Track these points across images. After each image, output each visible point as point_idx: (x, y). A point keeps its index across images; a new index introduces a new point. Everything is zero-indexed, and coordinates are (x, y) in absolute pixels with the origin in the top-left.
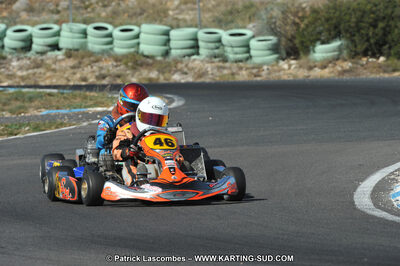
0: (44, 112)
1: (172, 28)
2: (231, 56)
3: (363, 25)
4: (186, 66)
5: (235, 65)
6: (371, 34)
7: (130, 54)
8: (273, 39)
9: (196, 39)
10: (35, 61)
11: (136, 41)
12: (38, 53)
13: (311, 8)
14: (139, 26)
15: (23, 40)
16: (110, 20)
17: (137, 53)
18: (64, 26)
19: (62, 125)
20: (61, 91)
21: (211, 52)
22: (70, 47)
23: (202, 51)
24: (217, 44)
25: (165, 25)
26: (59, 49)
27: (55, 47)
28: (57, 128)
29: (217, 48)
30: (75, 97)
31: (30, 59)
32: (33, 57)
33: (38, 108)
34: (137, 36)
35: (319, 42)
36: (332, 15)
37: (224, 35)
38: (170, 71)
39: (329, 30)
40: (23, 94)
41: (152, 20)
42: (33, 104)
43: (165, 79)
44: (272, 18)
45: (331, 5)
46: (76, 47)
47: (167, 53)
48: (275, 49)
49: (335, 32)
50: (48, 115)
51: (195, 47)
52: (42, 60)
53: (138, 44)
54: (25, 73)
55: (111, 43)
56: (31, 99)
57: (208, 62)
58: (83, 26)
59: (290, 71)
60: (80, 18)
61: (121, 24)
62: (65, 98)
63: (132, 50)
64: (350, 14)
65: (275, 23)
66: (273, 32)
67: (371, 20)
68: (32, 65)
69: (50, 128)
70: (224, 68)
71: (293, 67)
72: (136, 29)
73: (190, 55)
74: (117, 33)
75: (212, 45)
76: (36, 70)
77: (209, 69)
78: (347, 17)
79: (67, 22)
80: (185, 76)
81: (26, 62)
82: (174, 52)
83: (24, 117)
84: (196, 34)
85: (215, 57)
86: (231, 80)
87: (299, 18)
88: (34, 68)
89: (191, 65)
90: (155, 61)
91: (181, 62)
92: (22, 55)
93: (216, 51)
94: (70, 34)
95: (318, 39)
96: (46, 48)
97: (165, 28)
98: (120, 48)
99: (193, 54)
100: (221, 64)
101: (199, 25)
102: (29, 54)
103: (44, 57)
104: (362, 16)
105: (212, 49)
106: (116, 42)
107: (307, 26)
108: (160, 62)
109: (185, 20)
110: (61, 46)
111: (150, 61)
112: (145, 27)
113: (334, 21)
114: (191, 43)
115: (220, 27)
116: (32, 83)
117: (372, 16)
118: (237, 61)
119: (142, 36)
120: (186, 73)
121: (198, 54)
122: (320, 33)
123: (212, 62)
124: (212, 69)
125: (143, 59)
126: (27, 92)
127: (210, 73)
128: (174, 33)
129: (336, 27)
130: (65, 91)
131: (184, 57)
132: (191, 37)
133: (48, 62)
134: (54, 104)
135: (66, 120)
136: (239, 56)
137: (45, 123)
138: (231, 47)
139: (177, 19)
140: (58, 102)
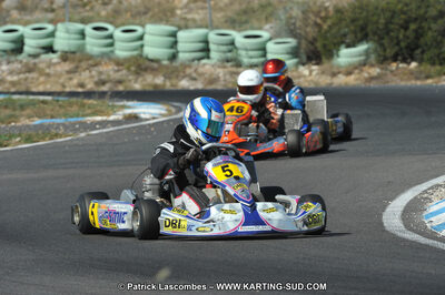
0: (37, 121)
1: (180, 28)
2: (246, 61)
3: (392, 26)
4: (196, 71)
6: (401, 36)
7: (132, 57)
8: (292, 42)
9: (206, 42)
10: (27, 65)
11: (139, 43)
12: (30, 56)
13: (335, 7)
14: (143, 26)
15: (13, 41)
16: (111, 19)
17: (141, 56)
18: (60, 26)
19: (57, 135)
20: (56, 98)
21: (223, 55)
22: (66, 49)
23: (213, 54)
24: (230, 47)
25: (172, 25)
26: (54, 52)
27: (49, 49)
28: (51, 139)
29: (230, 51)
30: (71, 105)
31: (21, 62)
32: (25, 61)
33: (29, 117)
34: (141, 38)
35: (343, 46)
36: (358, 15)
37: (238, 37)
38: (177, 77)
39: (355, 32)
40: (13, 102)
41: (157, 20)
42: (24, 113)
43: (172, 85)
44: (291, 18)
45: (357, 4)
46: (73, 49)
47: (174, 57)
48: (294, 53)
49: (361, 35)
50: (41, 125)
51: (206, 50)
52: (35, 64)
53: (142, 46)
54: (15, 78)
55: (112, 45)
56: (22, 107)
57: (219, 67)
58: (80, 26)
59: (310, 78)
60: (77, 17)
61: (123, 24)
62: (60, 106)
63: (135, 53)
64: (379, 15)
65: (294, 24)
66: (292, 33)
67: (401, 22)
68: (23, 70)
69: (43, 139)
70: (237, 73)
71: (314, 73)
72: (140, 30)
73: (200, 59)
74: (118, 34)
75: (224, 48)
76: (27, 75)
77: (221, 75)
78: (375, 18)
79: (62, 21)
80: (194, 82)
81: (17, 66)
82: (182, 56)
83: (15, 127)
84: (206, 36)
85: (228, 61)
87: (321, 18)
88: (25, 72)
89: (201, 70)
90: (161, 66)
91: (190, 67)
92: (13, 58)
93: (229, 55)
94: (67, 35)
95: (343, 42)
96: (42, 51)
97: (173, 29)
98: (122, 51)
99: (202, 58)
100: (234, 69)
101: (211, 26)
102: (20, 57)
103: (36, 60)
104: (392, 17)
105: (225, 52)
106: (118, 44)
107: (330, 27)
108: (166, 67)
109: (194, 20)
110: (56, 47)
111: (155, 65)
112: (150, 28)
113: (361, 22)
114: (201, 45)
115: (234, 28)
116: (23, 88)
117: (403, 16)
118: (252, 66)
119: (146, 37)
120: (195, 79)
121: (208, 57)
122: (345, 35)
123: (225, 67)
124: (225, 75)
125: (147, 63)
126: (19, 100)
127: (222, 79)
128: (182, 35)
129: (363, 28)
130: (61, 98)
131: (193, 60)
132: (201, 39)
133: (42, 66)
134: (48, 112)
135: (62, 130)
136: (255, 61)
137: (38, 134)
138: (246, 50)
139: (185, 19)
140: (52, 110)
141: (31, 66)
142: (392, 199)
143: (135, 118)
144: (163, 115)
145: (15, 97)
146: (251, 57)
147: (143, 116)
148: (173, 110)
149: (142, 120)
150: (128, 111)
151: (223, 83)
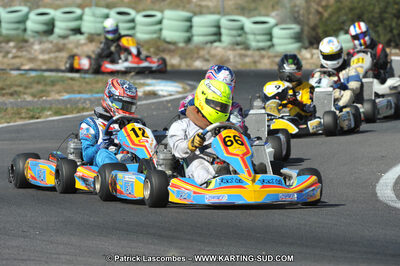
0: (66, 96)
1: (195, 14)
2: (254, 44)
3: (386, 15)
4: (209, 53)
5: (257, 53)
6: (394, 25)
7: (152, 40)
8: (296, 28)
9: (219, 27)
10: (56, 45)
11: (158, 27)
12: (60, 37)
14: (162, 11)
15: (46, 24)
16: (133, 5)
17: (159, 38)
18: (87, 10)
19: (84, 109)
20: (83, 75)
21: (234, 39)
22: (93, 31)
23: (224, 38)
24: (240, 32)
25: (188, 11)
26: (81, 33)
27: (78, 31)
28: (78, 112)
29: (240, 36)
30: (97, 82)
31: (51, 42)
32: (55, 41)
33: (59, 92)
34: (160, 22)
35: (342, 32)
36: (355, 5)
37: (247, 23)
38: (192, 58)
40: (45, 78)
41: (175, 6)
42: (54, 88)
43: (188, 66)
44: (295, 6)
46: (99, 32)
47: (189, 40)
48: (298, 38)
50: (69, 100)
51: (218, 34)
52: (64, 45)
53: (161, 30)
54: (46, 57)
55: (133, 28)
56: (53, 83)
57: (230, 49)
58: (105, 11)
59: (311, 61)
60: (103, 3)
61: (144, 10)
62: (87, 83)
63: (155, 36)
64: (374, 6)
65: (298, 12)
66: (296, 20)
67: (394, 11)
68: (54, 49)
69: (72, 113)
70: (246, 56)
71: (315, 56)
72: (159, 15)
73: (212, 42)
74: (139, 18)
75: (234, 33)
76: (57, 54)
77: (231, 57)
78: (371, 7)
79: (89, 6)
80: (205, 63)
81: (48, 46)
82: (196, 39)
83: (46, 101)
84: (218, 21)
85: (238, 44)
86: (253, 68)
87: (323, 7)
88: (55, 52)
89: (213, 52)
90: (178, 48)
91: (203, 49)
92: (44, 39)
93: (239, 39)
94: (92, 19)
95: (341, 29)
96: (70, 32)
97: (186, 14)
98: (143, 34)
99: (215, 41)
100: (243, 52)
101: (222, 12)
102: (51, 38)
103: (66, 41)
104: (386, 7)
105: (235, 36)
106: (139, 28)
107: (331, 16)
108: (182, 49)
109: (208, 7)
110: (84, 29)
111: (172, 47)
112: (168, 13)
113: (358, 11)
114: (214, 30)
115: (243, 14)
116: (52, 66)
117: (396, 6)
118: (259, 49)
119: (165, 22)
120: (207, 60)
121: (220, 41)
123: (234, 50)
124: (235, 57)
125: (165, 45)
126: (50, 77)
127: (232, 60)
128: (197, 20)
130: (87, 76)
131: (207, 43)
132: (214, 24)
133: (70, 46)
134: (76, 88)
135: (89, 105)
136: (261, 45)
137: (67, 108)
138: (255, 34)
139: (200, 6)
140: (80, 86)
141: (61, 46)
142: (385, 172)
143: (154, 94)
144: (179, 93)
145: (47, 74)
146: (258, 41)
147: (161, 93)
148: (188, 88)
149: (160, 96)
150: (148, 89)
151: (232, 64)
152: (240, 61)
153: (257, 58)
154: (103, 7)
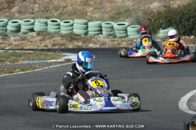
0: (27, 62)
1: (89, 21)
2: (118, 35)
3: (183, 20)
4: (96, 39)
5: (120, 39)
6: (186, 24)
7: (68, 34)
8: (139, 27)
9: (101, 27)
10: (22, 37)
11: (71, 27)
12: (23, 33)
13: (157, 11)
14: (73, 20)
15: (16, 27)
16: (59, 17)
17: (72, 33)
18: (36, 20)
19: (35, 68)
20: (35, 52)
21: (108, 33)
22: (39, 30)
23: (104, 32)
24: (111, 29)
25: (86, 19)
26: (34, 31)
27: (32, 30)
28: (33, 70)
29: (111, 31)
30: (41, 55)
31: (19, 36)
32: (21, 35)
33: (23, 60)
34: (72, 25)
35: (161, 28)
36: (167, 15)
37: (115, 25)
38: (88, 42)
39: (166, 23)
40: (16, 53)
41: (79, 17)
42: (21, 58)
43: (86, 46)
44: (138, 16)
45: (167, 10)
46: (42, 30)
47: (86, 34)
48: (138, 32)
49: (169, 24)
50: (28, 64)
51: (101, 31)
52: (25, 37)
53: (73, 29)
54: (17, 43)
55: (59, 28)
56: (20, 56)
57: (106, 38)
58: (45, 20)
60: (44, 16)
61: (64, 19)
62: (37, 55)
63: (70, 32)
64: (177, 15)
65: (140, 19)
66: (139, 23)
67: (187, 18)
68: (21, 39)
69: (30, 70)
70: (114, 41)
72: (72, 22)
73: (98, 34)
74: (62, 23)
75: (109, 30)
76: (22, 42)
77: (107, 41)
78: (175, 16)
79: (38, 18)
80: (95, 45)
81: (17, 38)
82: (90, 33)
83: (17, 64)
84: (101, 24)
85: (110, 35)
86: (118, 47)
87: (151, 16)
88: (21, 40)
89: (98, 39)
90: (81, 38)
91: (94, 38)
92: (16, 34)
93: (111, 33)
94: (39, 24)
95: (161, 27)
96: (29, 31)
97: (85, 21)
98: (64, 31)
99: (99, 34)
100: (113, 39)
101: (103, 20)
102: (19, 34)
103: (26, 35)
104: (183, 16)
105: (109, 31)
106: (62, 28)
107: (155, 20)
108: (83, 38)
109: (95, 17)
110: (35, 29)
111: (78, 37)
112: (76, 21)
113: (169, 18)
114: (99, 28)
115: (113, 21)
116: (20, 48)
117: (187, 16)
119: (75, 25)
120: (96, 43)
121: (102, 34)
122: (162, 24)
123: (109, 38)
124: (109, 41)
125: (75, 36)
126: (18, 53)
127: (108, 43)
128: (90, 24)
129: (170, 21)
130: (37, 52)
131: (95, 35)
133: (28, 38)
134: (31, 58)
135: (37, 66)
136: (122, 35)
137: (27, 68)
138: (119, 30)
139: (91, 17)
140: (33, 57)
142: (183, 96)
143: (69, 60)
145: (17, 51)
146: (121, 34)
147: (73, 59)
149: (72, 61)
150: (66, 58)
151: (108, 45)
152: (112, 44)
153: (120, 42)
154: (44, 18)
